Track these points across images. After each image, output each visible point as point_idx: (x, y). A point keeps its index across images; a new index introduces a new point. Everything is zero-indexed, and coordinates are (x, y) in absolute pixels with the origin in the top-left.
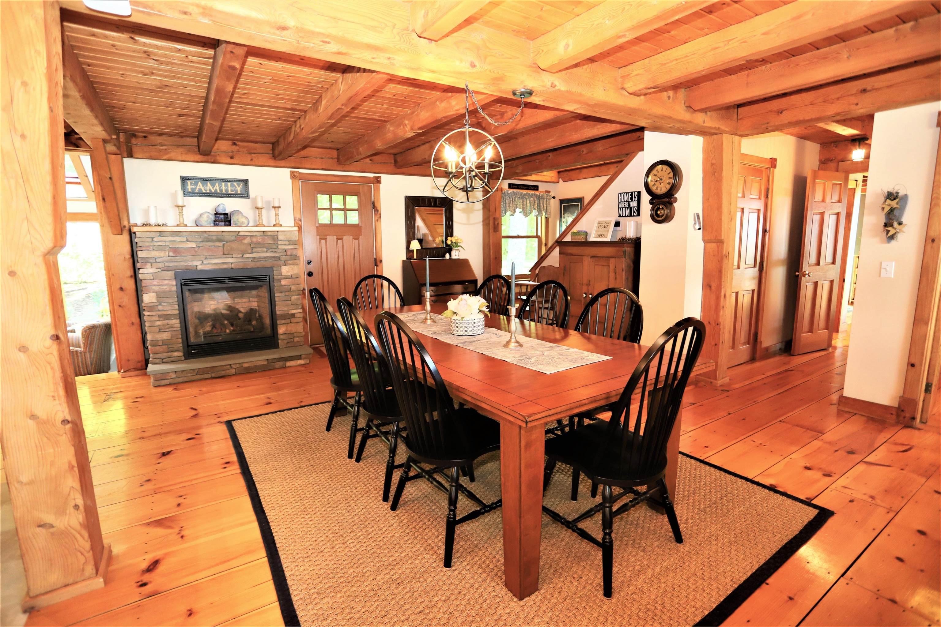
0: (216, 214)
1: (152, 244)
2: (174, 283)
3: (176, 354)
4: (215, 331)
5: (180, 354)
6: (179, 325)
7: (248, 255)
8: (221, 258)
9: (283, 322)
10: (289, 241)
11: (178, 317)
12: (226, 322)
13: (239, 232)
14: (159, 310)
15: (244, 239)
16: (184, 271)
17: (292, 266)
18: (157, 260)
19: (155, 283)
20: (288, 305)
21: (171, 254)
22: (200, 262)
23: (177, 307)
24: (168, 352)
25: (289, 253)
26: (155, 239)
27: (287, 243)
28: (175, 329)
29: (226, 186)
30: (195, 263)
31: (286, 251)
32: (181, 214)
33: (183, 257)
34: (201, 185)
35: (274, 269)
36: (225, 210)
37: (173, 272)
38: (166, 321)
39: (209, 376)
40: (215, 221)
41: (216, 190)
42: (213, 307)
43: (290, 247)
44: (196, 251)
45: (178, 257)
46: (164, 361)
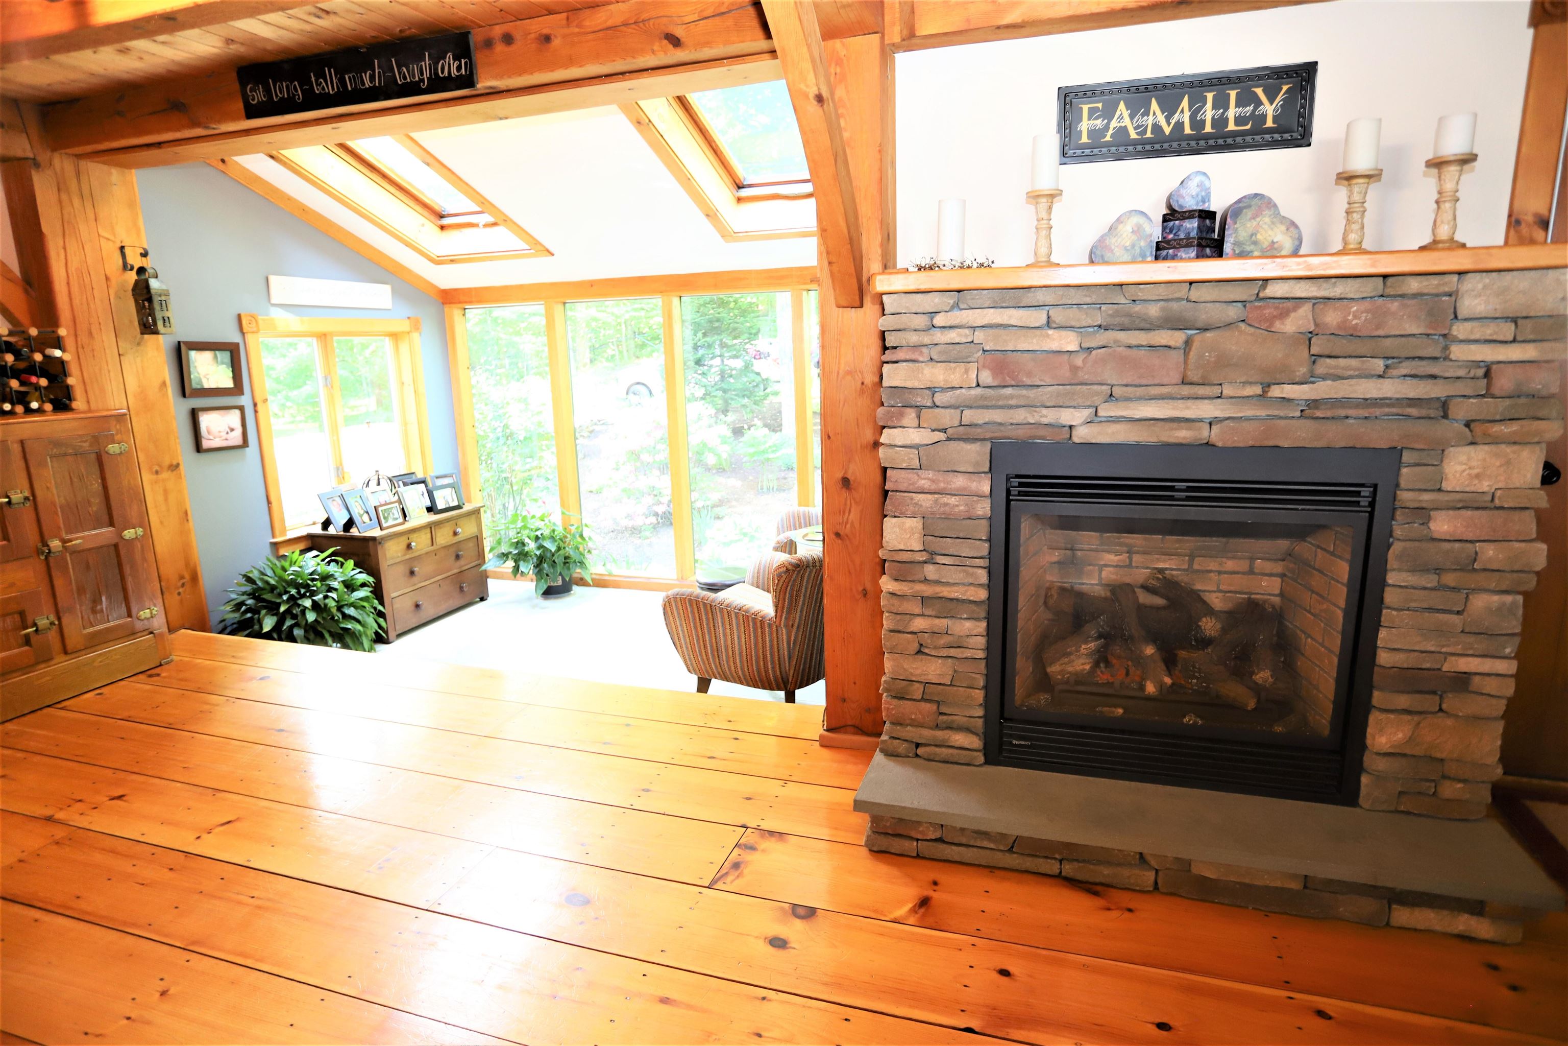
0: (1172, 215)
1: (926, 340)
2: (986, 488)
3: (960, 739)
4: (1103, 676)
5: (974, 742)
6: (981, 642)
7: (1289, 391)
8: (1171, 397)
9: (1403, 701)
10: (1515, 320)
11: (983, 614)
12: (1150, 650)
13: (1266, 280)
14: (926, 581)
15: (1283, 315)
16: (1023, 447)
17: (1508, 449)
18: (939, 398)
19: (924, 483)
20: (1440, 632)
21: (987, 377)
22: (1087, 413)
23: (982, 576)
24: (937, 727)
25: (1504, 382)
26: (939, 320)
27: (1508, 330)
28: (968, 653)
29: (1221, 103)
30: (1067, 417)
31: (1487, 375)
32: (1044, 228)
33: (1024, 392)
34: (1126, 114)
35: (1406, 457)
36: (1206, 199)
37: (988, 445)
38: (945, 622)
39: (1053, 867)
40: (1159, 247)
41: (1180, 125)
42: (1109, 574)
43: (1515, 353)
44: (1074, 369)
45: (1009, 391)
46: (920, 751)
